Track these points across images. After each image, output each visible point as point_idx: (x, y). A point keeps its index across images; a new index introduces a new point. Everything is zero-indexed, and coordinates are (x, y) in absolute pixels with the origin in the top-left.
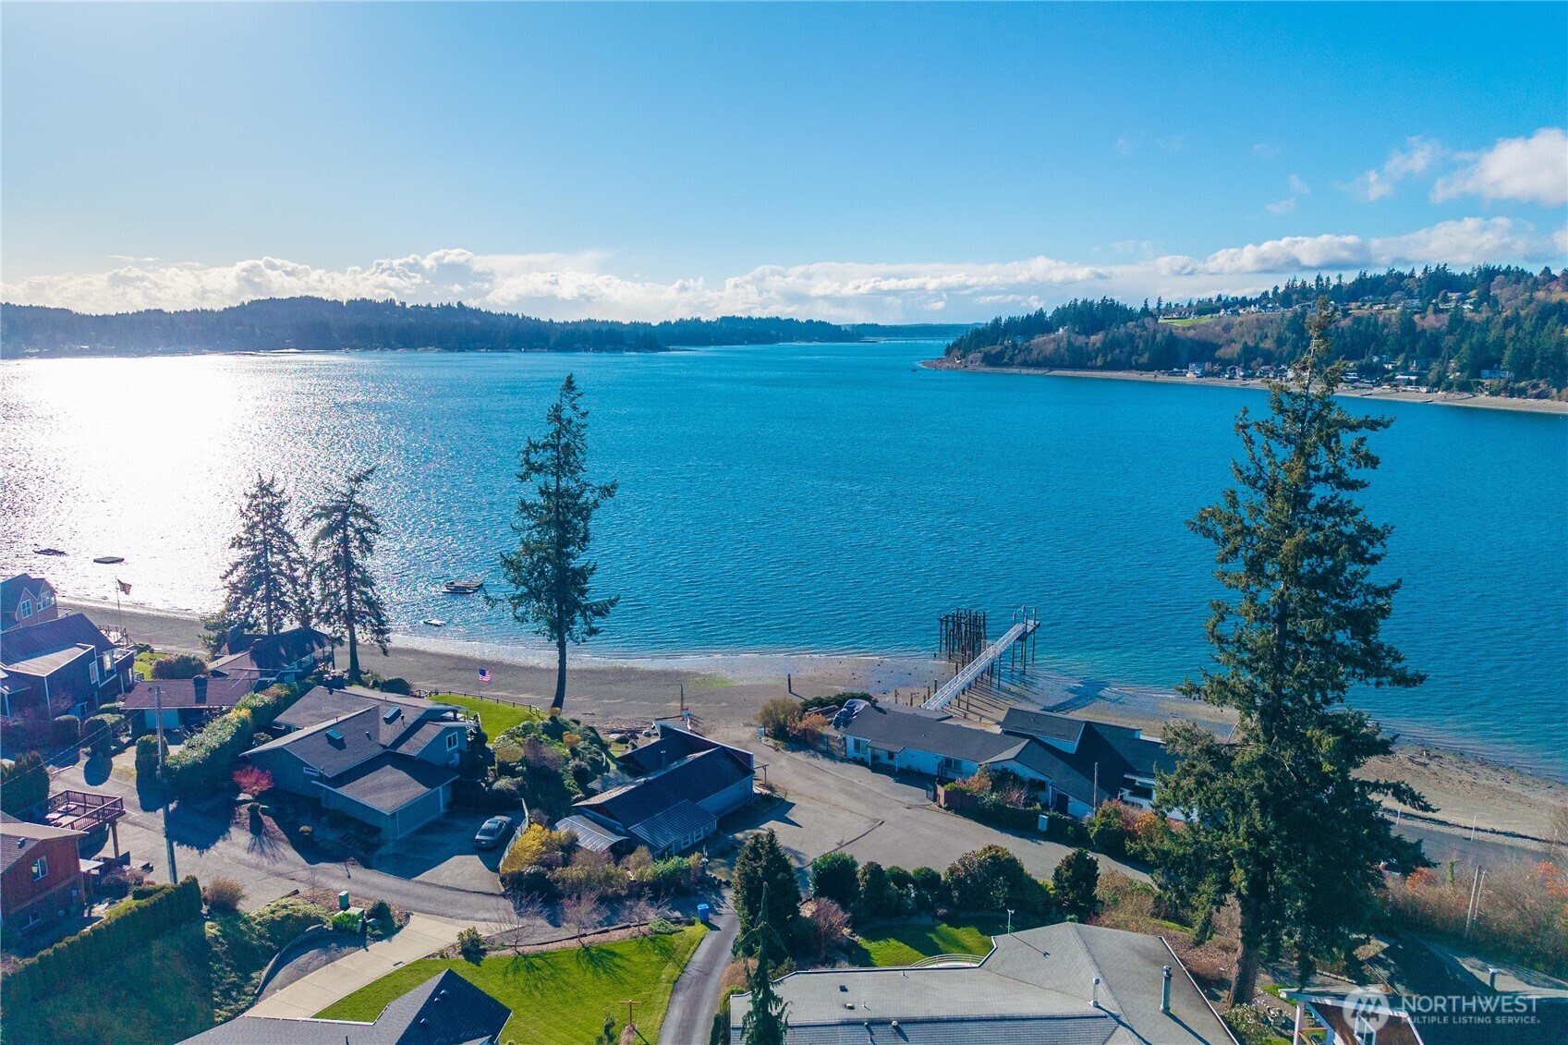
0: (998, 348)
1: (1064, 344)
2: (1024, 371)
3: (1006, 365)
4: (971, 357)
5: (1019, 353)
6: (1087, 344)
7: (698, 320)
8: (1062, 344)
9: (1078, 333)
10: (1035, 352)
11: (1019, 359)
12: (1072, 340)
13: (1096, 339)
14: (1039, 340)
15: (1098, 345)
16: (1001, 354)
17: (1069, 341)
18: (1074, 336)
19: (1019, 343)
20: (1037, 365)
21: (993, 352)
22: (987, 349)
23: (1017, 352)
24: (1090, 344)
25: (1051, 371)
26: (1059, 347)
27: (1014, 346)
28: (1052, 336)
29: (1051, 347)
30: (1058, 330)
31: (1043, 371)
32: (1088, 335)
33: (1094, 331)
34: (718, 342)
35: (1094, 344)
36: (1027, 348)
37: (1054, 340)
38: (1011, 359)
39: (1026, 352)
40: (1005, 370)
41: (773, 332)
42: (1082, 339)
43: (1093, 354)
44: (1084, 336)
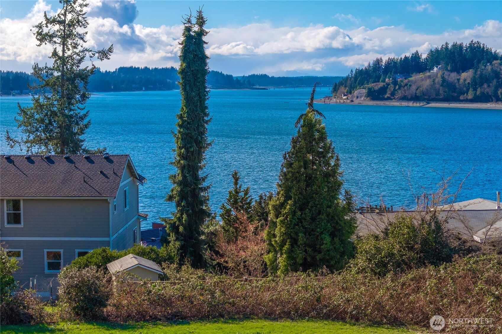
0: (381, 84)
1: (439, 80)
2: (405, 104)
3: (388, 99)
4: (356, 93)
5: (399, 88)
6: (459, 80)
8: (436, 81)
9: (452, 71)
10: (414, 88)
11: (399, 94)
12: (446, 77)
13: (467, 76)
14: (415, 77)
15: (468, 81)
16: (383, 90)
17: (443, 77)
18: (446, 73)
19: (399, 80)
20: (416, 98)
21: (376, 88)
22: (370, 85)
23: (397, 87)
24: (461, 81)
25: (428, 103)
26: (434, 84)
27: (395, 83)
28: (428, 74)
29: (428, 82)
30: (433, 69)
31: (421, 104)
32: (459, 73)
33: (464, 70)
34: (117, 89)
35: (465, 80)
36: (406, 85)
37: (429, 77)
38: (393, 94)
39: (406, 88)
40: (388, 103)
41: (168, 80)
42: (453, 76)
43: (465, 89)
44: (455, 73)
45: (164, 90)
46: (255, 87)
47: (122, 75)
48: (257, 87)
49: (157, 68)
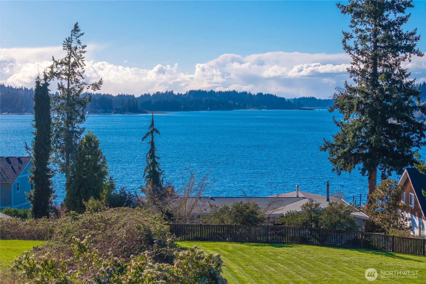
7: (172, 93)
34: (186, 109)
41: (230, 102)
45: (227, 110)
46: (305, 108)
47: (192, 97)
48: (306, 108)
49: (221, 92)
